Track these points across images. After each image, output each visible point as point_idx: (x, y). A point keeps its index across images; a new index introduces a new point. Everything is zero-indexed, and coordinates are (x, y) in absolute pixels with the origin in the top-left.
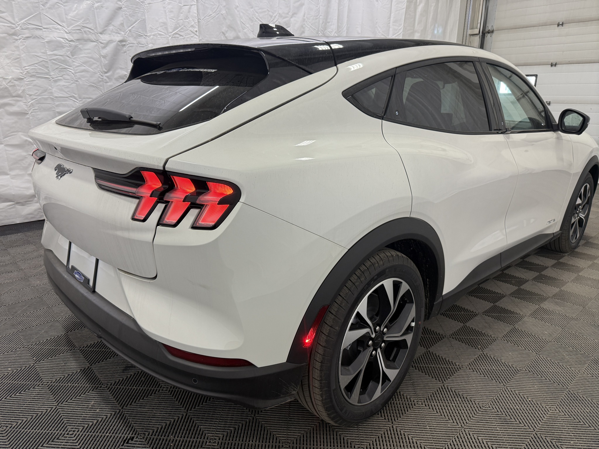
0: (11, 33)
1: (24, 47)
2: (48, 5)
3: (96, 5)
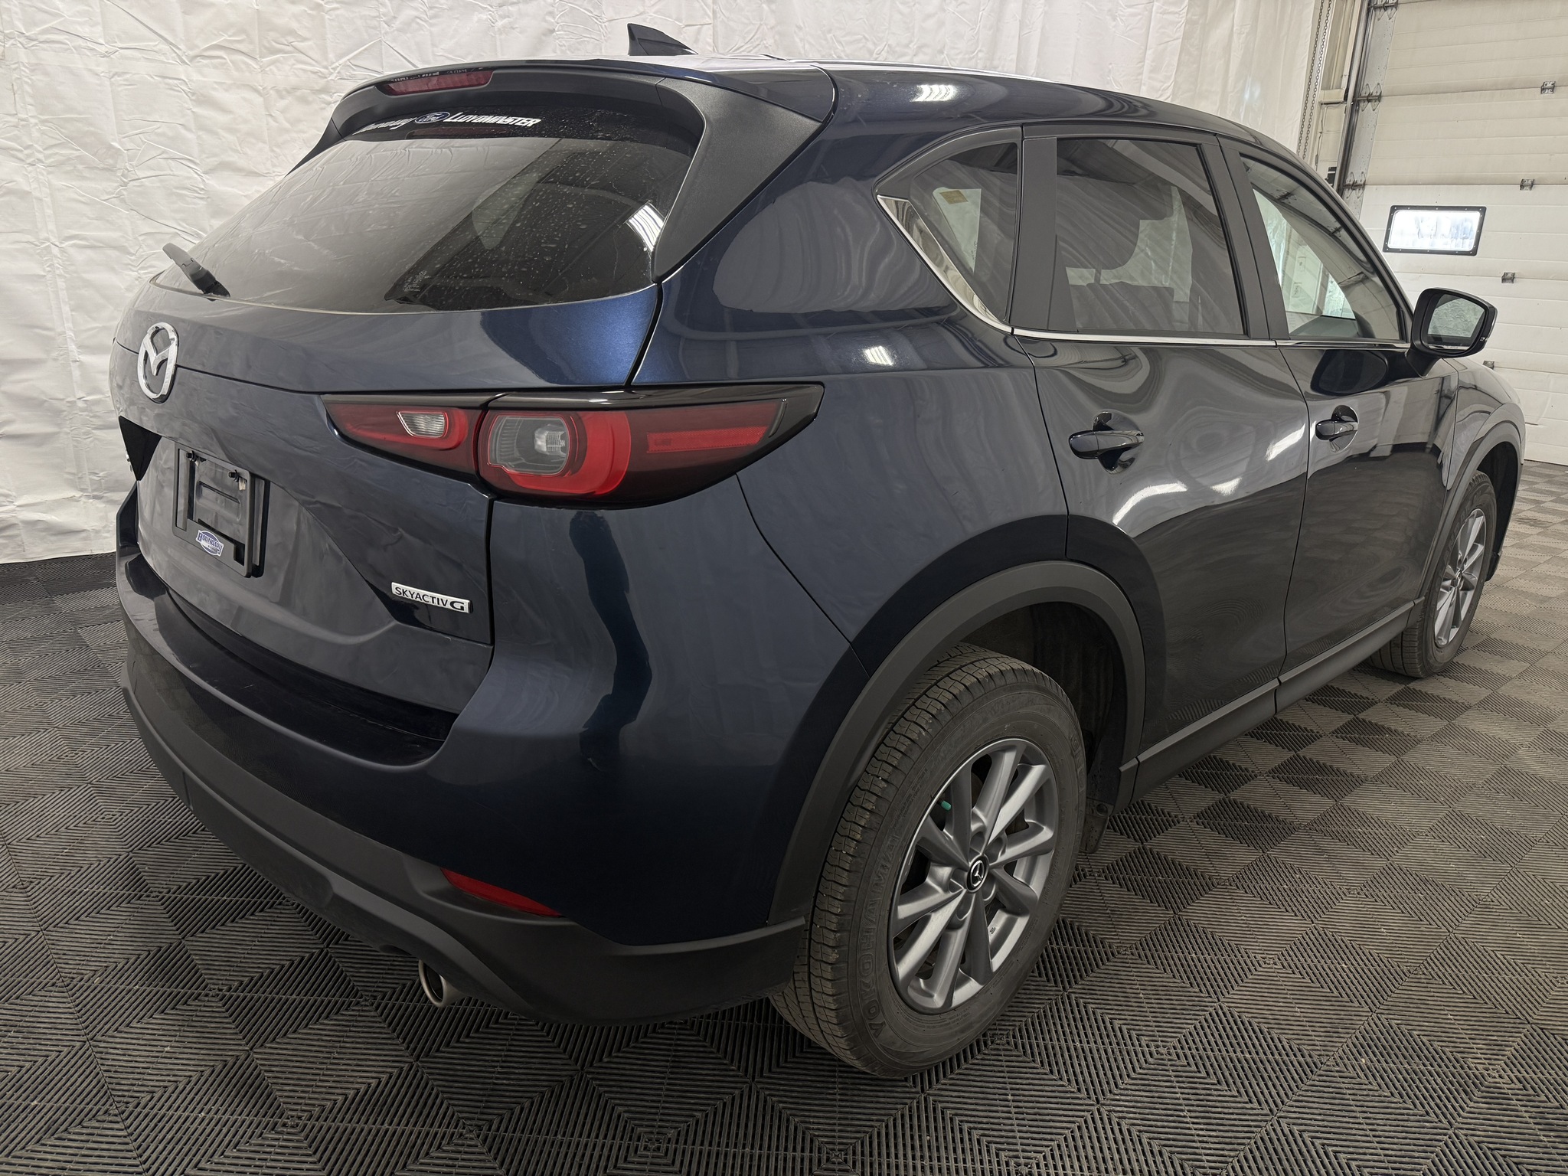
0: (317, 87)
2: (398, 23)
3: (500, 23)
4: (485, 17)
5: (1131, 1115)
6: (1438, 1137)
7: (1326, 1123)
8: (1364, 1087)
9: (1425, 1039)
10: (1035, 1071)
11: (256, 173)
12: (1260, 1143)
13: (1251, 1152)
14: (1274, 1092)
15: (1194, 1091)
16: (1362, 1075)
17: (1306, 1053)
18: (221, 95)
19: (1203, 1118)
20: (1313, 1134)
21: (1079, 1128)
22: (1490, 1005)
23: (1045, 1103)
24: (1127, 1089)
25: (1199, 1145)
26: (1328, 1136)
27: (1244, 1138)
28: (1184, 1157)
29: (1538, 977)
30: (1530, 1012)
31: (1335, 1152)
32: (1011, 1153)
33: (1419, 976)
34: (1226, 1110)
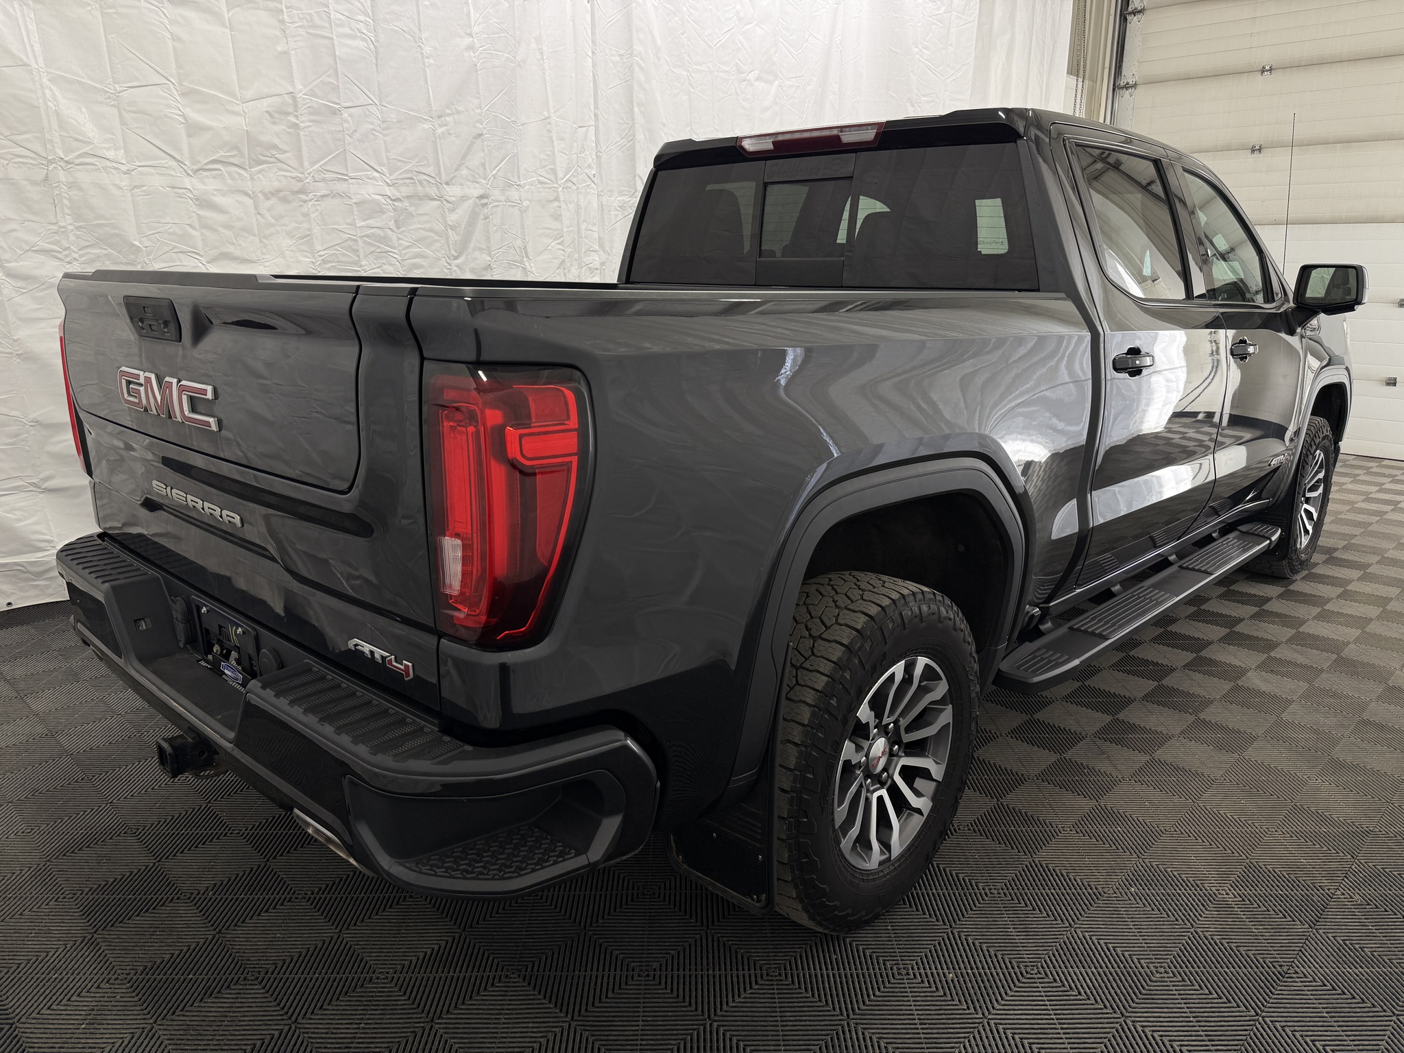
0: (296, 189)
1: (317, 213)
3: (440, 131)
4: (427, 126)
5: (975, 933)
7: (1107, 930)
8: (1134, 906)
9: (1175, 873)
12: (1063, 944)
13: (1057, 951)
14: (1072, 913)
15: (1017, 916)
16: (1132, 898)
18: (219, 199)
20: (1099, 937)
21: (939, 944)
22: (1222, 848)
25: (1021, 948)
28: (1012, 956)
29: (1255, 829)
30: (1249, 852)
31: (1114, 947)
32: (893, 962)
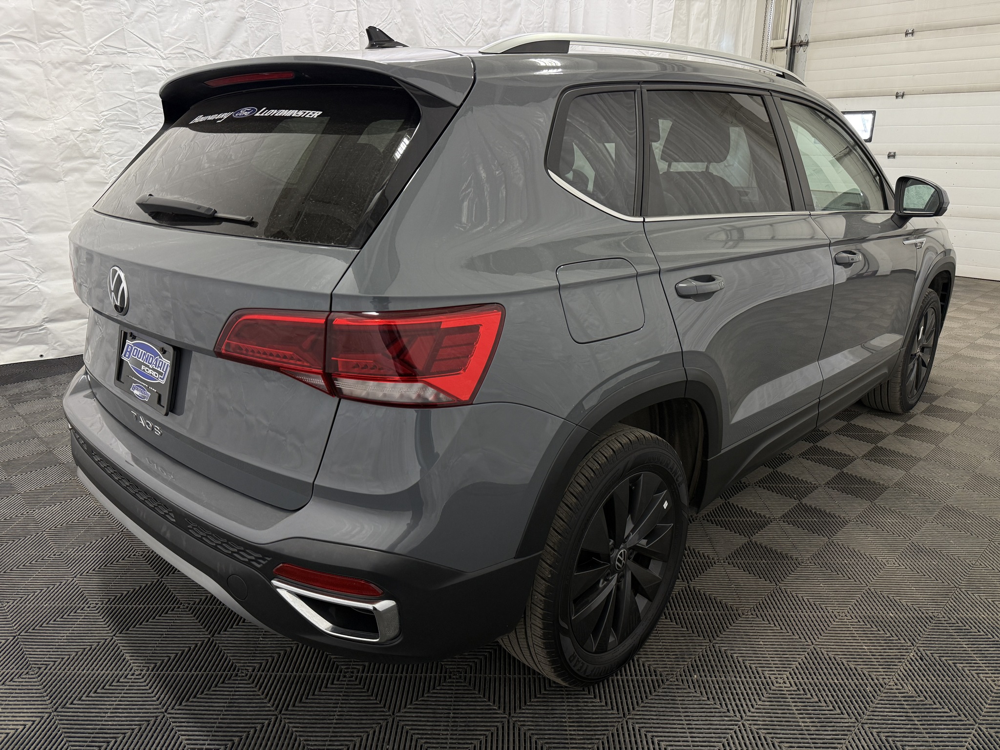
0: (81, 61)
1: (99, 81)
2: (135, 16)
3: (206, 14)
4: (196, 11)
5: (529, 723)
6: (731, 727)
7: (658, 721)
8: (691, 694)
9: (740, 659)
10: (473, 696)
11: (41, 118)
12: (610, 737)
14: (629, 701)
15: (576, 704)
16: (692, 686)
17: (658, 673)
18: (12, 68)
19: (577, 722)
20: (648, 729)
23: (474, 718)
24: (532, 705)
26: (658, 730)
27: (601, 735)
29: (827, 613)
30: (816, 637)
33: (748, 616)
34: (594, 716)
